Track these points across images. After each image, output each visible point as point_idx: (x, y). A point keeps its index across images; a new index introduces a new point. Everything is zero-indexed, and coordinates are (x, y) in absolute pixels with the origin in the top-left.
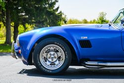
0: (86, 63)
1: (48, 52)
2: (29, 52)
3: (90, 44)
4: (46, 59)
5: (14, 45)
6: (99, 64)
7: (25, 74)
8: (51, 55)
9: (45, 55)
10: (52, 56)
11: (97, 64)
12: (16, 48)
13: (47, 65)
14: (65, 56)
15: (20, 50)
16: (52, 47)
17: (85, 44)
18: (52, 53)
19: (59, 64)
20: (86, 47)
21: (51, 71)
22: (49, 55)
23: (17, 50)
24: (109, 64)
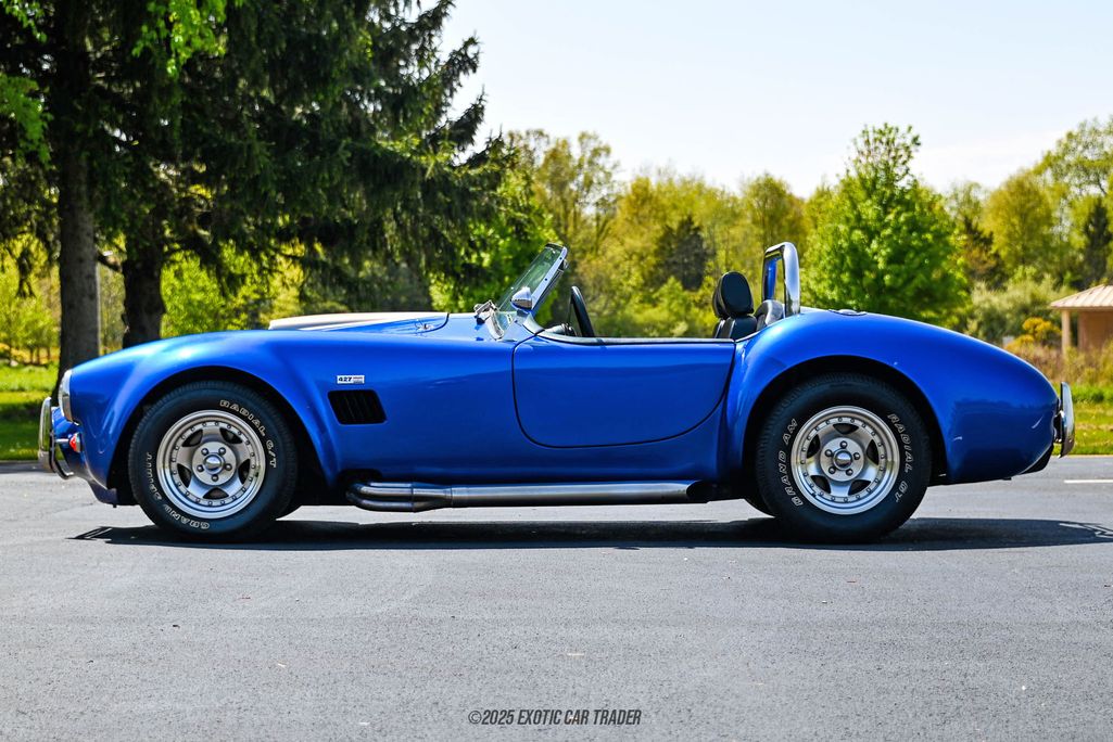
0: (365, 489)
1: (193, 442)
2: (113, 443)
3: (380, 407)
4: (185, 475)
5: (49, 415)
6: (417, 492)
7: (101, 542)
8: (207, 454)
9: (181, 455)
10: (213, 461)
11: (406, 492)
12: (59, 429)
13: (190, 501)
14: (268, 458)
15: (76, 438)
16: (210, 421)
17: (356, 406)
18: (213, 447)
19: (242, 496)
20: (359, 421)
21: (205, 526)
22: (198, 458)
23: (64, 436)
24: (459, 492)
